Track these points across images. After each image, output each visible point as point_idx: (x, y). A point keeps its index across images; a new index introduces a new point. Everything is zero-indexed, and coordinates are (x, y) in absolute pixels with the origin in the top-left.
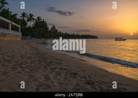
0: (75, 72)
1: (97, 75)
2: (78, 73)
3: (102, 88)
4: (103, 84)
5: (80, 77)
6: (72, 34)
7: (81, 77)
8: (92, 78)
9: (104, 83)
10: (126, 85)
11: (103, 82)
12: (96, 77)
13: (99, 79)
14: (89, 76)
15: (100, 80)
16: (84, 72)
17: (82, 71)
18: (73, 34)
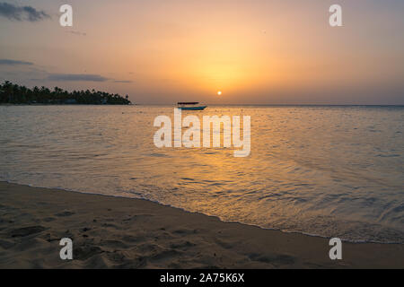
0: (32, 224)
1: (112, 220)
2: (43, 224)
3: (122, 258)
4: (128, 244)
5: (49, 241)
6: (36, 88)
7: (53, 237)
8: (93, 233)
9: (133, 241)
10: (195, 232)
11: (128, 238)
12: (108, 228)
13: (117, 232)
14: (85, 230)
15: (119, 236)
16: (65, 218)
17: (60, 215)
18: (40, 88)
